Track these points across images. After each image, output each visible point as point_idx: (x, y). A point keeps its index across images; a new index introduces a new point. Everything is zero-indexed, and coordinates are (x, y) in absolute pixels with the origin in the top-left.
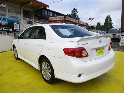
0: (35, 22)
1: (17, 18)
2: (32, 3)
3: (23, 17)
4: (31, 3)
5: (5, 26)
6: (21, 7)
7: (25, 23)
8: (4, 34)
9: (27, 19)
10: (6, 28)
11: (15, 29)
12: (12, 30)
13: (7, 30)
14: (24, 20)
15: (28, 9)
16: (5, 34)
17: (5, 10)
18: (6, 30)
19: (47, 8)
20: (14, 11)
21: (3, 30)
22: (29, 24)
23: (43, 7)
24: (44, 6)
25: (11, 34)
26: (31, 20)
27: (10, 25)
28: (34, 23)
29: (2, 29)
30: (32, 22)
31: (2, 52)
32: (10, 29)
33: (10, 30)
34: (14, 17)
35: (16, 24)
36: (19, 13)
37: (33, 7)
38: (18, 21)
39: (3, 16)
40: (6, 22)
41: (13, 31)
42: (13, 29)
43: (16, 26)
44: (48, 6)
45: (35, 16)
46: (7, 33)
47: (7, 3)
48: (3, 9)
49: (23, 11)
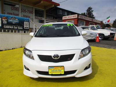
1: (30, 17)
2: (43, 2)
5: (16, 24)
7: (37, 22)
8: (14, 32)
9: (39, 18)
11: (25, 27)
12: (22, 28)
13: (17, 28)
14: (36, 19)
15: (39, 8)
17: (18, 11)
18: (16, 28)
19: (58, 7)
20: (26, 11)
21: (13, 29)
22: (41, 23)
23: (53, 6)
24: (54, 5)
25: (22, 32)
26: (43, 19)
27: (21, 23)
29: (12, 27)
30: (44, 21)
31: (13, 49)
32: (20, 27)
33: (20, 28)
34: (26, 16)
35: (27, 23)
36: (31, 12)
38: (28, 20)
41: (23, 29)
43: (26, 25)
45: (46, 15)
46: (17, 31)
47: (20, 4)
48: (16, 9)
49: (35, 10)
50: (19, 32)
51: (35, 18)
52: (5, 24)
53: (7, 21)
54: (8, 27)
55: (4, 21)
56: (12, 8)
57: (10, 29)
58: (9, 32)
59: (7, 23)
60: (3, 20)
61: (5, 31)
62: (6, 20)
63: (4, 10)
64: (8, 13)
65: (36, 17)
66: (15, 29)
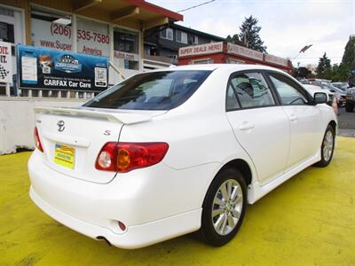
0: (145, 62)
1: (100, 54)
2: (140, 11)
3: (115, 49)
4: (137, 11)
5: (74, 75)
6: (109, 23)
7: (120, 66)
8: (71, 97)
9: (126, 54)
10: (75, 82)
11: (97, 83)
12: (89, 85)
13: (78, 85)
14: (118, 60)
16: (74, 97)
17: (70, 35)
18: (75, 85)
20: (91, 35)
21: (68, 87)
22: (130, 68)
23: (167, 21)
24: (169, 18)
25: (89, 96)
27: (87, 72)
28: (142, 64)
29: (65, 82)
30: (137, 63)
32: (86, 83)
33: (85, 86)
34: (92, 51)
35: (101, 70)
36: (104, 39)
37: (140, 23)
38: (105, 62)
39: (64, 49)
41: (93, 88)
42: (92, 83)
43: (99, 75)
44: (181, 18)
45: (145, 45)
46: (77, 94)
47: (75, 16)
48: (64, 31)
49: (114, 33)
50: (81, 95)
51: (115, 55)
52: (47, 75)
53: (52, 66)
54: (54, 83)
55: (45, 66)
56: (54, 29)
57: (59, 87)
58: (57, 96)
59: (51, 71)
60: (42, 63)
61: (45, 94)
62: (49, 63)
63: (33, 35)
64: (43, 43)
65: (117, 52)
66: (72, 88)
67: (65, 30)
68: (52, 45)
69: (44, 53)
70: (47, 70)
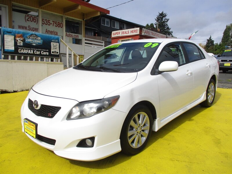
0: (85, 40)
1: (56, 34)
3: (66, 32)
4: (80, 8)
5: (38, 47)
6: (62, 15)
7: (69, 42)
8: (35, 60)
9: (73, 34)
10: (39, 51)
11: (53, 52)
12: (48, 53)
13: (40, 53)
14: (68, 38)
15: (73, 18)
16: (38, 60)
17: (37, 22)
18: (38, 53)
20: (51, 22)
21: (34, 54)
22: (76, 43)
23: (99, 14)
24: (100, 12)
25: (47, 60)
26: (80, 37)
27: (46, 45)
28: (83, 41)
29: (32, 51)
30: (81, 40)
32: (45, 52)
33: (45, 53)
34: (51, 32)
35: (55, 44)
36: (59, 25)
37: (83, 15)
38: (58, 39)
39: (33, 31)
40: (39, 41)
41: (50, 55)
42: (50, 52)
43: (54, 48)
44: (108, 12)
45: (86, 29)
46: (40, 58)
47: (40, 10)
48: (33, 19)
49: (66, 21)
50: (42, 59)
51: (66, 35)
52: (20, 46)
53: (24, 41)
54: (25, 51)
55: (19, 41)
56: (27, 18)
57: (28, 54)
58: (27, 60)
59: (23, 44)
60: (18, 39)
61: (19, 58)
62: (22, 39)
63: (13, 22)
64: (20, 27)
65: (68, 33)
66: (36, 55)
67: (35, 19)
68: (26, 28)
69: (19, 33)
70: (20, 43)
